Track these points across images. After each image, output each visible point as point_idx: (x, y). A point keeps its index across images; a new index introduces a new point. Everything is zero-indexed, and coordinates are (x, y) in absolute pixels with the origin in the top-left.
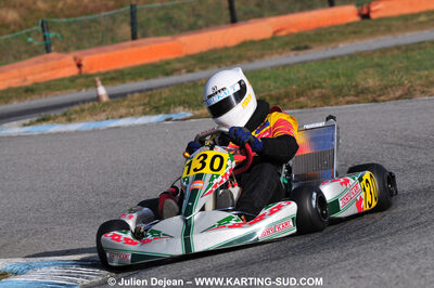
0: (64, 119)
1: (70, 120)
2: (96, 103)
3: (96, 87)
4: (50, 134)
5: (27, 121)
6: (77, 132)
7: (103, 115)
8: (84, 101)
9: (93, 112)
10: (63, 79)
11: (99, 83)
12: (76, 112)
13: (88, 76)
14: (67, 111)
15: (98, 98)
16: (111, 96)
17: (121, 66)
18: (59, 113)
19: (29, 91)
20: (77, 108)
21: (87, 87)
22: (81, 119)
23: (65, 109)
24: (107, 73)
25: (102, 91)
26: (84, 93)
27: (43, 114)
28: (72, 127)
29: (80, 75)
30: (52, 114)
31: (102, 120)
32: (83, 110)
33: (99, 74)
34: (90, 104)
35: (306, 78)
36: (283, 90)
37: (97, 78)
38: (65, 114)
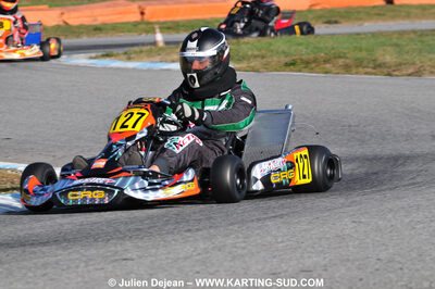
0: (122, 56)
1: (129, 59)
2: (153, 47)
3: (155, 33)
4: (112, 68)
5: (93, 55)
6: (134, 69)
7: (158, 58)
8: (143, 44)
9: (150, 54)
11: (158, 30)
12: (135, 52)
13: (148, 23)
14: (128, 51)
15: (155, 43)
16: (167, 43)
17: (178, 18)
18: (121, 51)
19: (98, 29)
20: (136, 49)
21: (147, 32)
22: (140, 59)
23: (126, 49)
24: (165, 23)
25: (159, 37)
26: (143, 38)
27: (107, 50)
28: (131, 65)
29: (142, 22)
30: (115, 51)
31: (156, 62)
32: (141, 52)
33: (158, 23)
34: (149, 47)
35: (333, 49)
36: (312, 56)
37: (157, 26)
38: (126, 53)
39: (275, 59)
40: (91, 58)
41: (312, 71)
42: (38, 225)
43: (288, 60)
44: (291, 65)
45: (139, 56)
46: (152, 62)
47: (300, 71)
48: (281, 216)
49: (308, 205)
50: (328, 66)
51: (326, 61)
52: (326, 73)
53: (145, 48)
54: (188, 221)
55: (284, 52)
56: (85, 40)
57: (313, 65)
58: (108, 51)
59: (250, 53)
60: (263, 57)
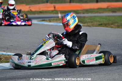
0: (49, 21)
1: (50, 22)
2: (58, 18)
4: (45, 25)
5: (39, 20)
7: (59, 22)
8: (54, 17)
10: (50, 11)
11: (59, 13)
12: (52, 20)
13: (56, 11)
14: (50, 19)
15: (58, 17)
17: (65, 9)
18: (48, 19)
19: (41, 12)
20: (52, 19)
22: (53, 22)
24: (62, 11)
25: (60, 15)
26: (55, 15)
28: (51, 24)
29: (55, 10)
30: (46, 19)
31: (58, 23)
32: (54, 20)
33: (59, 11)
34: (56, 18)
35: (114, 20)
36: (107, 22)
37: (59, 12)
38: (49, 20)
39: (96, 23)
40: (38, 21)
41: (107, 27)
42: (20, 73)
43: (100, 23)
44: (101, 25)
45: (53, 21)
46: (57, 23)
47: (103, 27)
48: (96, 72)
49: (105, 69)
50: (112, 26)
51: (112, 24)
52: (112, 28)
53: (55, 19)
54: (67, 73)
55: (98, 21)
56: (37, 16)
57: (108, 25)
58: (43, 19)
59: (88, 21)
60: (92, 22)
